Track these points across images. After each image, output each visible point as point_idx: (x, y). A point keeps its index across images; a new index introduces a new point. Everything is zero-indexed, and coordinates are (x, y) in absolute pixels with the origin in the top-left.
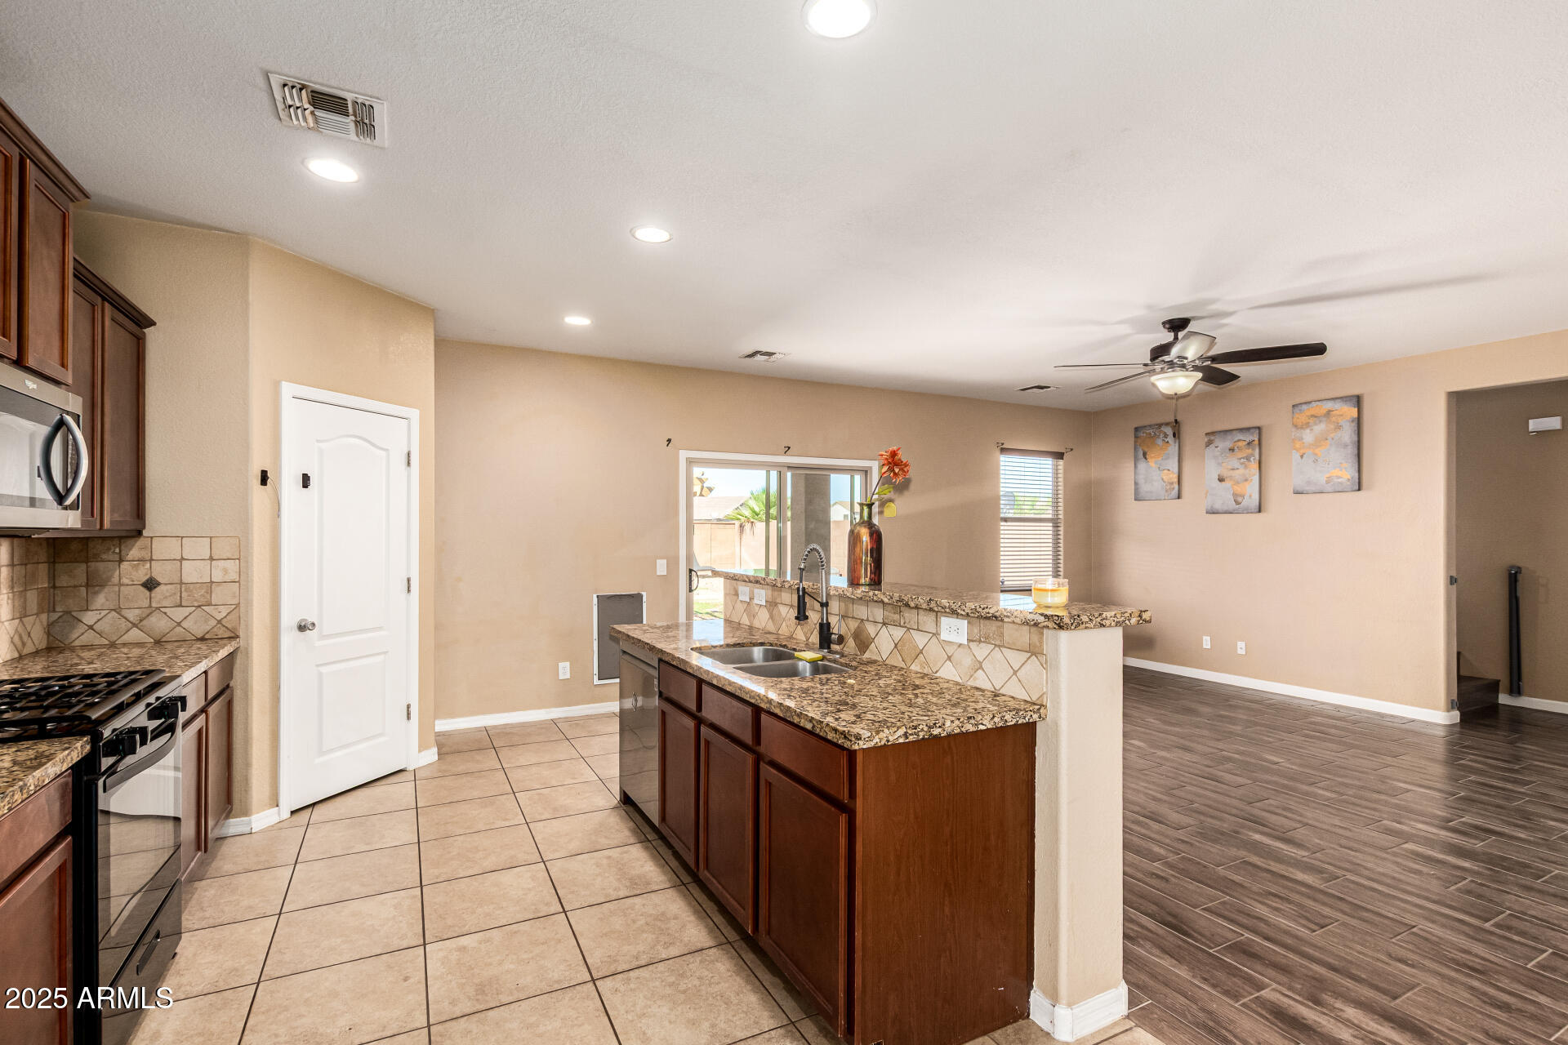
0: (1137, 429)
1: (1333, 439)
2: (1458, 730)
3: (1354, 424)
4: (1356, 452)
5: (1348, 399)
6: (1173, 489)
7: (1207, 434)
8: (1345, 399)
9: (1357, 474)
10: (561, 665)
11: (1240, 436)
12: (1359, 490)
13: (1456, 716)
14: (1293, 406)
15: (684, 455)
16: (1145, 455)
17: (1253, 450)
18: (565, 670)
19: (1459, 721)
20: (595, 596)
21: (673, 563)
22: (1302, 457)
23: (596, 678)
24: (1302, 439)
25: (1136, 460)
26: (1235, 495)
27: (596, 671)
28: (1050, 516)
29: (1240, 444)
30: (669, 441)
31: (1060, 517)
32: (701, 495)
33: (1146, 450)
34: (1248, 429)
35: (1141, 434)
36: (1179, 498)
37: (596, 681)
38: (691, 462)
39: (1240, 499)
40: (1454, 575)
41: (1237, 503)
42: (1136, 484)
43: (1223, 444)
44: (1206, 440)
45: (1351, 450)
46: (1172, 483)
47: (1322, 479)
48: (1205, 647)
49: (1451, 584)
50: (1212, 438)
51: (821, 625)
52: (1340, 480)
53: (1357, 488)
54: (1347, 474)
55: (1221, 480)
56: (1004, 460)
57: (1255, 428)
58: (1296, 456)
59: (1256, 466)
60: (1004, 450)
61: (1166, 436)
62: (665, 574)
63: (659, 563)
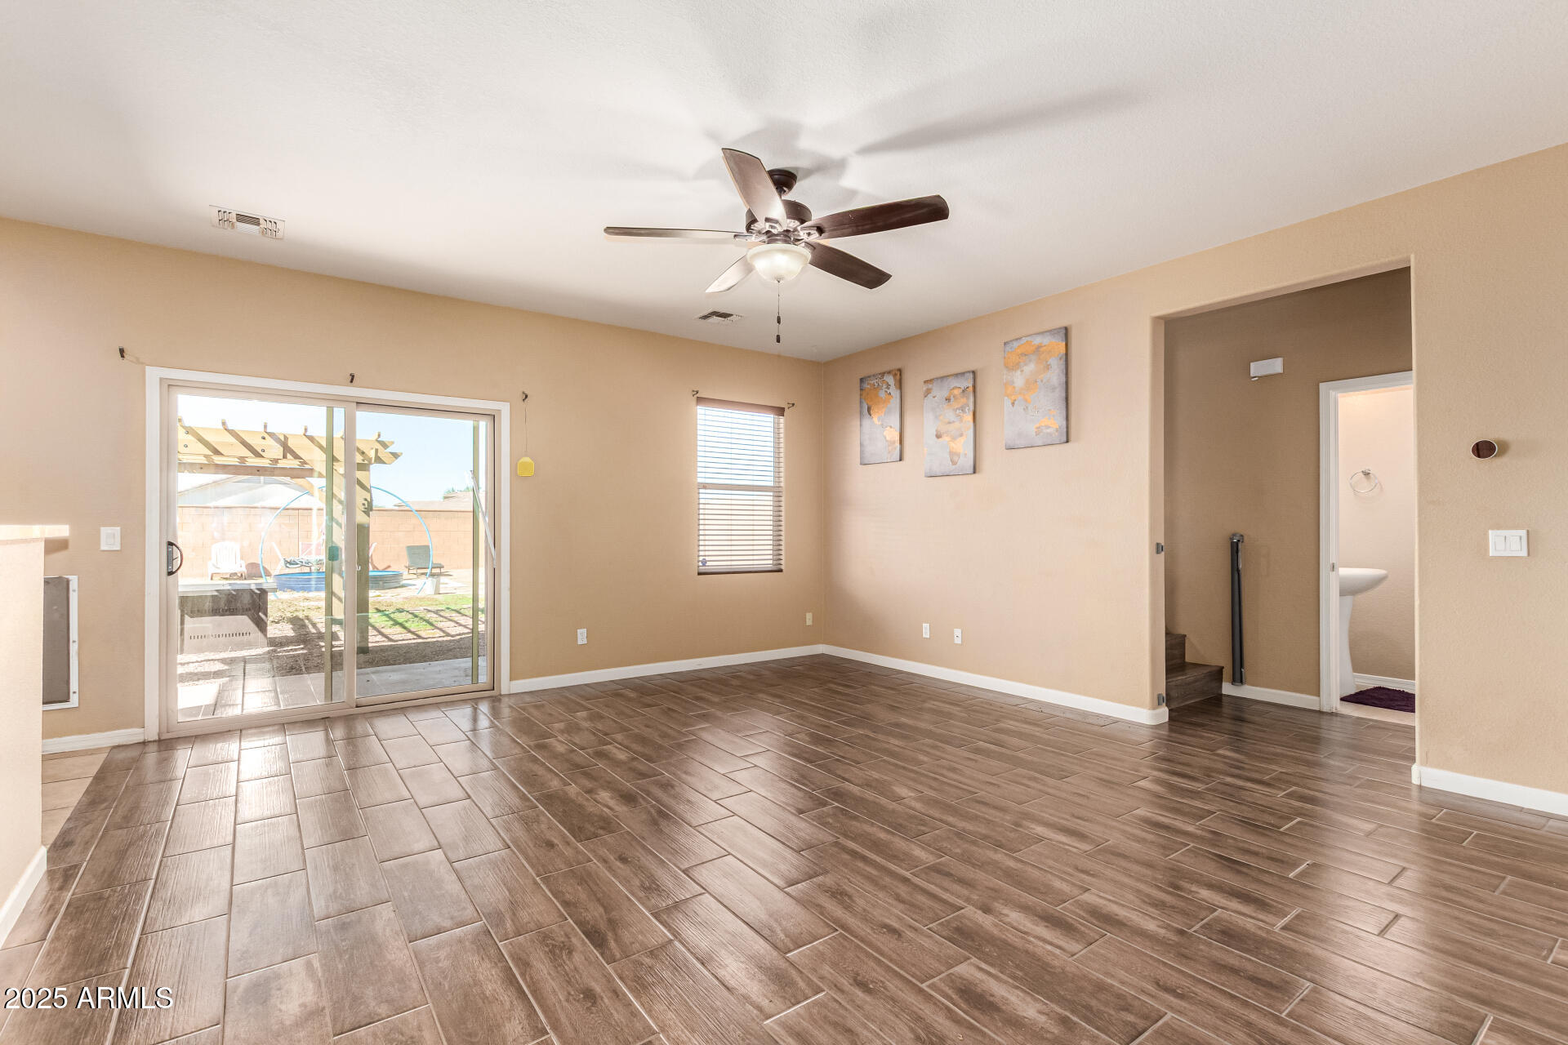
0: (862, 380)
1: (1042, 381)
2: (1166, 733)
3: (1063, 362)
4: (1064, 395)
5: (1056, 331)
6: (895, 448)
7: (925, 382)
8: (1051, 332)
9: (1065, 423)
11: (954, 383)
12: (1067, 442)
13: (1163, 713)
14: (1005, 344)
15: (153, 374)
16: (869, 409)
17: (968, 398)
19: (1167, 720)
21: (133, 533)
22: (1013, 404)
24: (1013, 383)
25: (861, 413)
26: (952, 454)
28: (772, 484)
29: (956, 392)
30: (122, 351)
31: (782, 484)
33: (870, 404)
34: (963, 374)
35: (866, 386)
36: (901, 460)
38: (169, 386)
39: (956, 458)
40: (1162, 542)
41: (954, 463)
42: (861, 445)
43: (940, 392)
44: (924, 389)
45: (1060, 393)
46: (894, 442)
47: (1031, 429)
48: (924, 636)
49: (1158, 552)
50: (930, 386)
52: (1049, 431)
53: (1065, 439)
54: (1056, 422)
55: (938, 436)
56: (703, 413)
57: (969, 372)
58: (1007, 402)
59: (970, 418)
60: (700, 400)
61: (888, 386)
62: (118, 548)
63: (105, 531)
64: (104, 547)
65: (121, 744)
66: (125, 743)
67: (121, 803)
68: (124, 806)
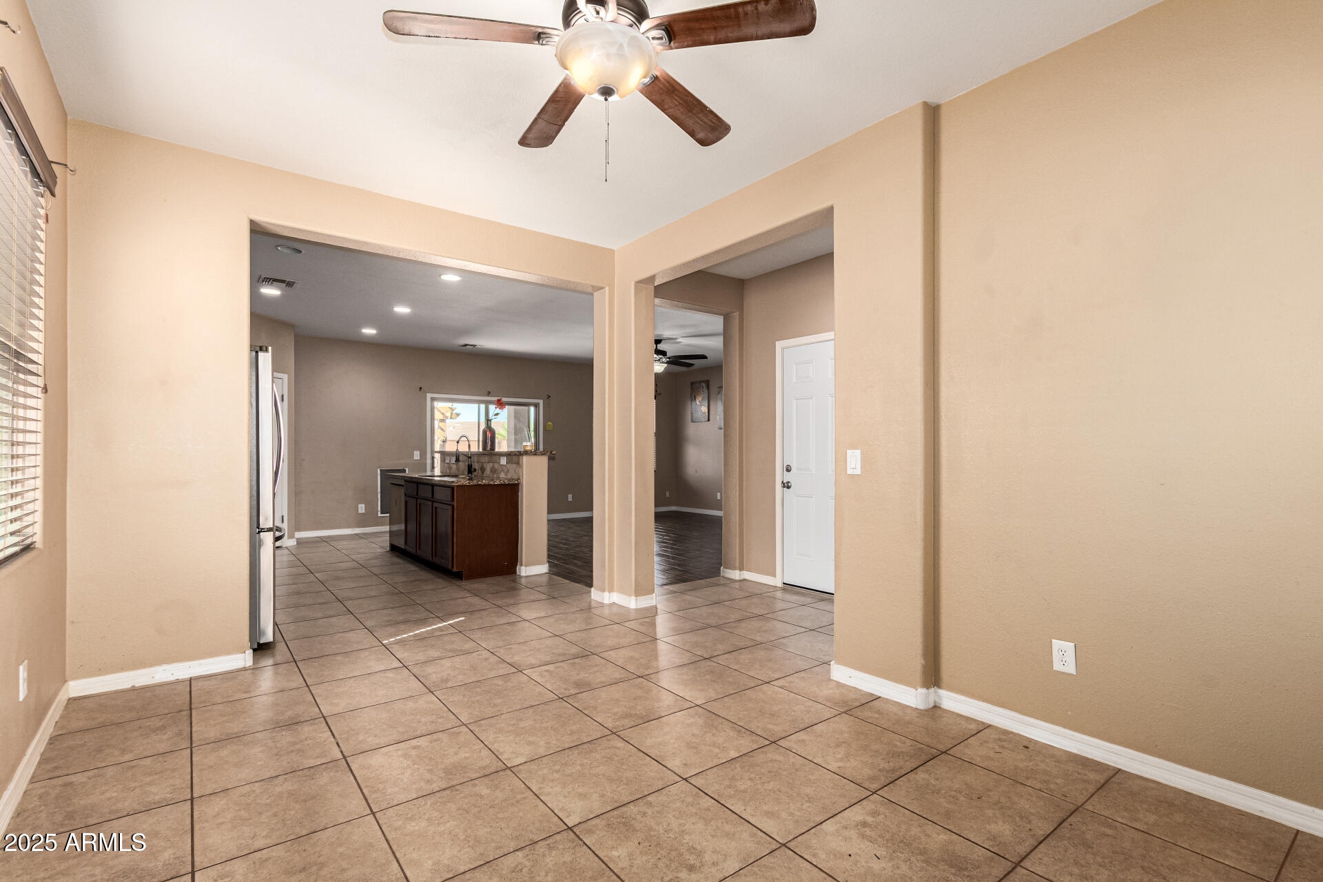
0: (692, 384)
6: (706, 416)
7: (719, 388)
10: (360, 506)
15: (429, 396)
16: (695, 398)
18: (362, 508)
20: (379, 470)
21: (423, 455)
23: (379, 513)
25: (692, 401)
27: (379, 509)
30: (421, 388)
32: (451, 418)
33: (695, 395)
35: (693, 387)
36: (708, 421)
37: (379, 515)
38: (433, 399)
42: (692, 413)
44: (718, 391)
46: (706, 413)
50: (721, 390)
51: (469, 465)
61: (703, 388)
63: (415, 453)
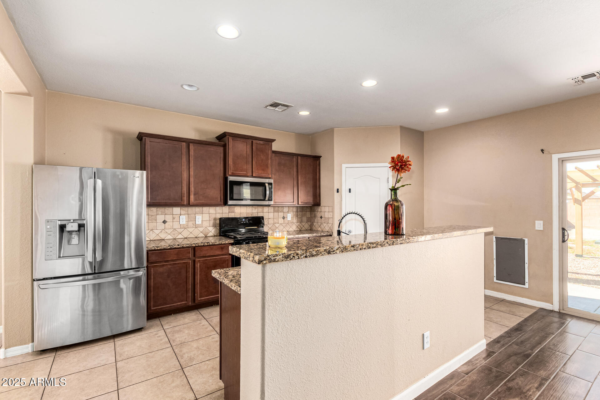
15: (555, 158)
20: (494, 237)
21: (549, 224)
23: (495, 279)
27: (495, 276)
30: (542, 151)
38: (562, 161)
62: (542, 229)
63: (537, 222)
64: (537, 228)
65: (544, 308)
66: (545, 308)
67: (525, 335)
68: (525, 336)
